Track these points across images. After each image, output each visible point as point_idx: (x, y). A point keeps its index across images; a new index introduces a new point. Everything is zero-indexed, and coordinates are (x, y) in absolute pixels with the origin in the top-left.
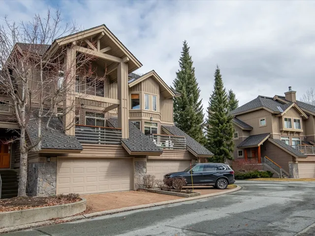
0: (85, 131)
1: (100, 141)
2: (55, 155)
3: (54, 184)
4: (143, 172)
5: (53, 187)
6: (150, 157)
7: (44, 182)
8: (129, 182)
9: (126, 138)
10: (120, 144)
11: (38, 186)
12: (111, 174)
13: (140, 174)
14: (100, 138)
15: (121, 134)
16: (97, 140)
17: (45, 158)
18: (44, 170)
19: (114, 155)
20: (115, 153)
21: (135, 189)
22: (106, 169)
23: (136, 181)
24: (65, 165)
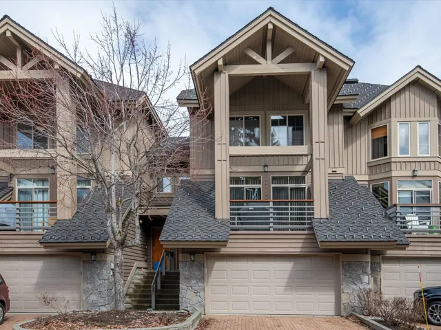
0: (255, 209)
1: (271, 225)
2: (202, 251)
3: (202, 294)
4: (362, 283)
5: (200, 299)
6: (390, 253)
7: (188, 291)
8: (334, 300)
9: (324, 216)
10: (311, 229)
11: (180, 296)
12: (294, 283)
13: (354, 287)
14: (271, 220)
15: (313, 209)
16: (268, 224)
17: (188, 255)
18: (187, 273)
19: (299, 250)
20: (300, 245)
21: (343, 313)
22: (287, 274)
23: (345, 298)
24: (219, 265)
